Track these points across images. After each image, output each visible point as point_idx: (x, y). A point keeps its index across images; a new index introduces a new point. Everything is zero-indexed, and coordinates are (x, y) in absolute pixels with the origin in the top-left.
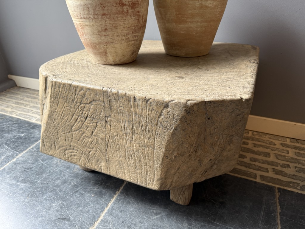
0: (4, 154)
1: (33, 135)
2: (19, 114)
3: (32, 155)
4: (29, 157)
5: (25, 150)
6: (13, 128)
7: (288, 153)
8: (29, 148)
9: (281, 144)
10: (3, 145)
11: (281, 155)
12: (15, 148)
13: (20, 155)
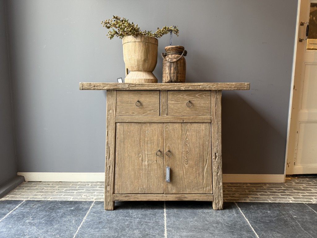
0: (72, 220)
1: (80, 207)
2: (53, 198)
3: (94, 216)
6: (59, 206)
7: (232, 189)
8: (87, 214)
9: (227, 186)
10: (65, 216)
11: (229, 190)
12: (76, 216)
13: (85, 218)
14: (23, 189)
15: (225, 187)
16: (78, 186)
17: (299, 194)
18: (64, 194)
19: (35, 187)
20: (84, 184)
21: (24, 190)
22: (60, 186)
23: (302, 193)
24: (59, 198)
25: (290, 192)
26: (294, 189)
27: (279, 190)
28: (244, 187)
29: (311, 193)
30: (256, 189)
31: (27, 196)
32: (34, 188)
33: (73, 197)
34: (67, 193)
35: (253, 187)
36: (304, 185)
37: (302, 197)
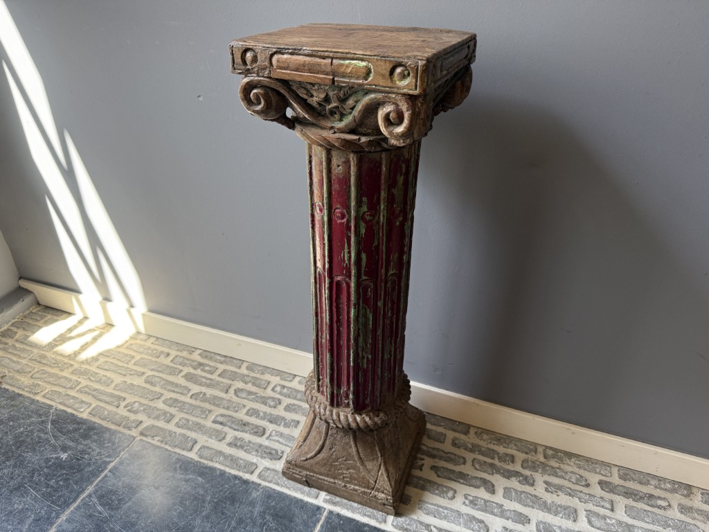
0: (29, 513)
1: (86, 456)
2: (51, 391)
3: (90, 516)
4: (84, 523)
5: (74, 500)
6: (42, 435)
8: (82, 496)
10: (25, 487)
12: (52, 496)
13: (64, 517)
15: (588, 485)
24: (64, 396)
33: (97, 403)
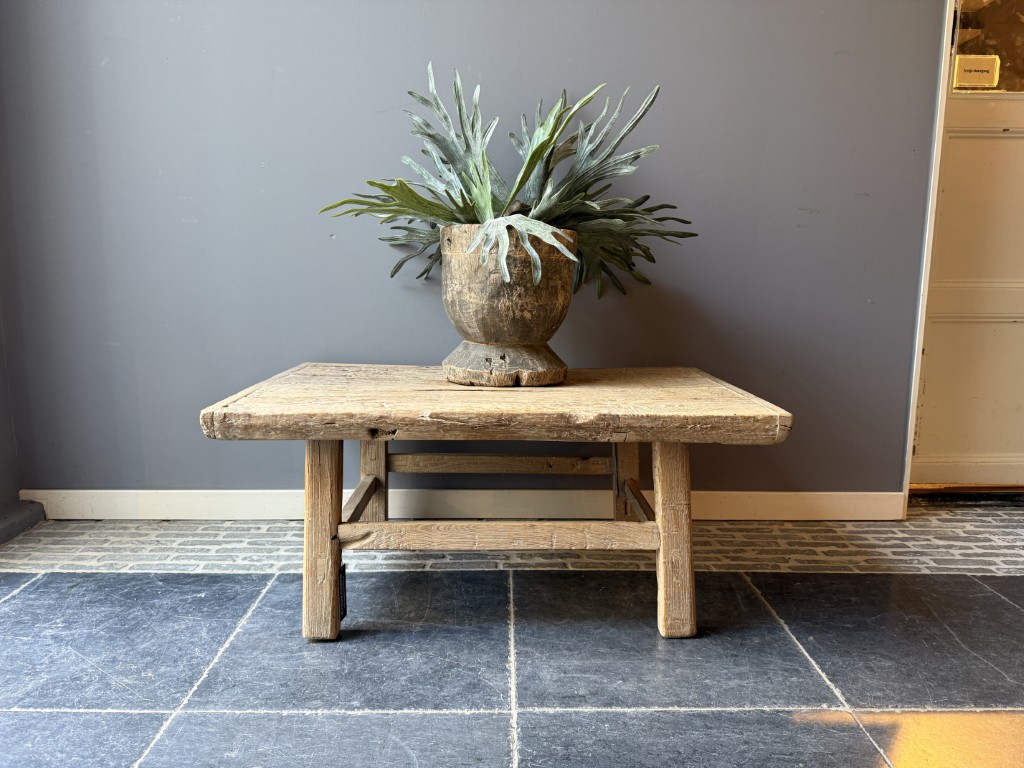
0: (198, 628)
1: (229, 591)
2: (137, 565)
4: (270, 621)
5: (245, 612)
6: (158, 589)
7: (735, 537)
8: (251, 610)
9: (718, 529)
10: (175, 617)
11: (726, 541)
14: (40, 541)
15: (710, 531)
16: (225, 533)
17: (951, 551)
18: (177, 554)
19: (77, 535)
20: (246, 526)
21: (41, 546)
22: (162, 532)
23: (961, 548)
24: (157, 565)
25: (922, 546)
26: (936, 538)
27: (888, 539)
28: (774, 533)
29: (992, 547)
30: (813, 538)
31: (50, 562)
32: (77, 538)
33: (205, 563)
34: (187, 551)
35: (801, 531)
36: (969, 527)
37: (961, 558)
